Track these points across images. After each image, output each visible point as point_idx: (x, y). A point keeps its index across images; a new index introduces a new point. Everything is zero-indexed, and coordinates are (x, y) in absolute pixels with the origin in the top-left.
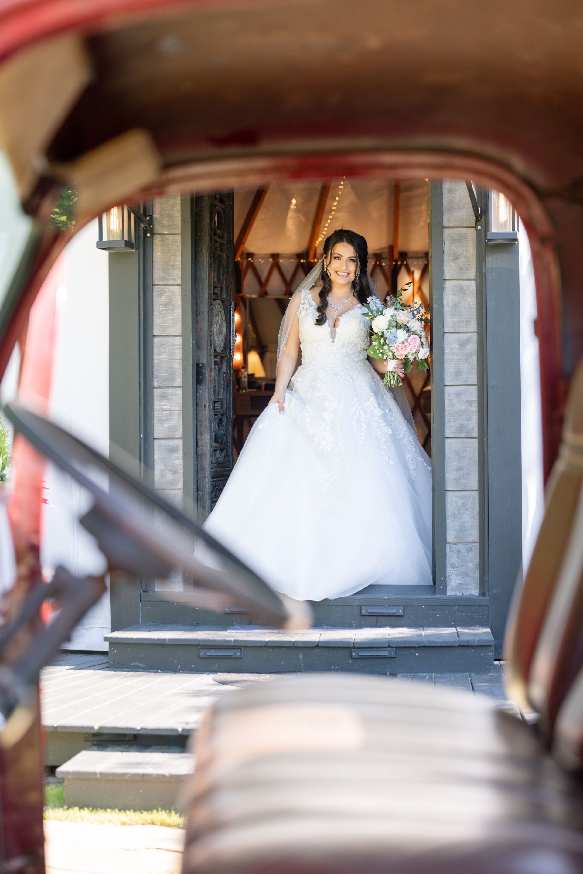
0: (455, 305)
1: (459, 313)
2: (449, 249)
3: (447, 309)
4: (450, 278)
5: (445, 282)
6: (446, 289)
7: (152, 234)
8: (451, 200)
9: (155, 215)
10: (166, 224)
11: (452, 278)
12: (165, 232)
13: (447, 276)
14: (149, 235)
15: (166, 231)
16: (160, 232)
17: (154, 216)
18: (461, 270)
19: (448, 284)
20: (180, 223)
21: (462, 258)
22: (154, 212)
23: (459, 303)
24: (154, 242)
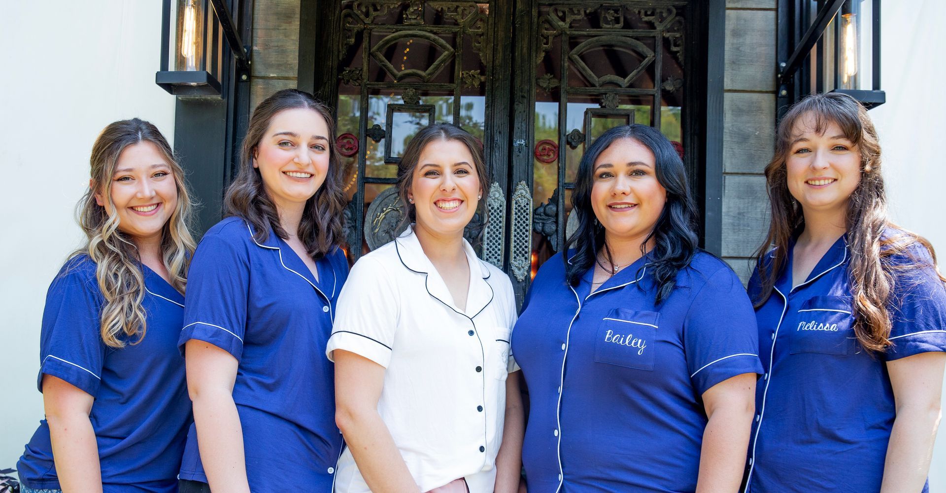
0: (739, 214)
1: (746, 228)
2: (733, 125)
3: (726, 220)
4: (732, 172)
5: (725, 177)
6: (726, 188)
7: (250, 77)
8: (738, 49)
9: (256, 46)
10: (273, 62)
11: (736, 171)
12: (272, 75)
13: (728, 166)
14: (244, 77)
15: (273, 73)
16: (263, 74)
17: (255, 48)
18: (751, 158)
19: (730, 182)
20: (297, 61)
21: (752, 141)
22: (254, 42)
23: (746, 211)
24: (252, 89)
